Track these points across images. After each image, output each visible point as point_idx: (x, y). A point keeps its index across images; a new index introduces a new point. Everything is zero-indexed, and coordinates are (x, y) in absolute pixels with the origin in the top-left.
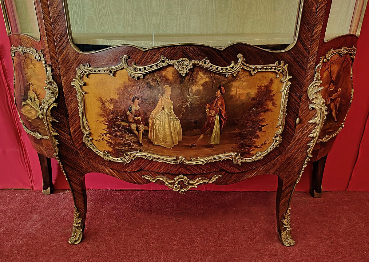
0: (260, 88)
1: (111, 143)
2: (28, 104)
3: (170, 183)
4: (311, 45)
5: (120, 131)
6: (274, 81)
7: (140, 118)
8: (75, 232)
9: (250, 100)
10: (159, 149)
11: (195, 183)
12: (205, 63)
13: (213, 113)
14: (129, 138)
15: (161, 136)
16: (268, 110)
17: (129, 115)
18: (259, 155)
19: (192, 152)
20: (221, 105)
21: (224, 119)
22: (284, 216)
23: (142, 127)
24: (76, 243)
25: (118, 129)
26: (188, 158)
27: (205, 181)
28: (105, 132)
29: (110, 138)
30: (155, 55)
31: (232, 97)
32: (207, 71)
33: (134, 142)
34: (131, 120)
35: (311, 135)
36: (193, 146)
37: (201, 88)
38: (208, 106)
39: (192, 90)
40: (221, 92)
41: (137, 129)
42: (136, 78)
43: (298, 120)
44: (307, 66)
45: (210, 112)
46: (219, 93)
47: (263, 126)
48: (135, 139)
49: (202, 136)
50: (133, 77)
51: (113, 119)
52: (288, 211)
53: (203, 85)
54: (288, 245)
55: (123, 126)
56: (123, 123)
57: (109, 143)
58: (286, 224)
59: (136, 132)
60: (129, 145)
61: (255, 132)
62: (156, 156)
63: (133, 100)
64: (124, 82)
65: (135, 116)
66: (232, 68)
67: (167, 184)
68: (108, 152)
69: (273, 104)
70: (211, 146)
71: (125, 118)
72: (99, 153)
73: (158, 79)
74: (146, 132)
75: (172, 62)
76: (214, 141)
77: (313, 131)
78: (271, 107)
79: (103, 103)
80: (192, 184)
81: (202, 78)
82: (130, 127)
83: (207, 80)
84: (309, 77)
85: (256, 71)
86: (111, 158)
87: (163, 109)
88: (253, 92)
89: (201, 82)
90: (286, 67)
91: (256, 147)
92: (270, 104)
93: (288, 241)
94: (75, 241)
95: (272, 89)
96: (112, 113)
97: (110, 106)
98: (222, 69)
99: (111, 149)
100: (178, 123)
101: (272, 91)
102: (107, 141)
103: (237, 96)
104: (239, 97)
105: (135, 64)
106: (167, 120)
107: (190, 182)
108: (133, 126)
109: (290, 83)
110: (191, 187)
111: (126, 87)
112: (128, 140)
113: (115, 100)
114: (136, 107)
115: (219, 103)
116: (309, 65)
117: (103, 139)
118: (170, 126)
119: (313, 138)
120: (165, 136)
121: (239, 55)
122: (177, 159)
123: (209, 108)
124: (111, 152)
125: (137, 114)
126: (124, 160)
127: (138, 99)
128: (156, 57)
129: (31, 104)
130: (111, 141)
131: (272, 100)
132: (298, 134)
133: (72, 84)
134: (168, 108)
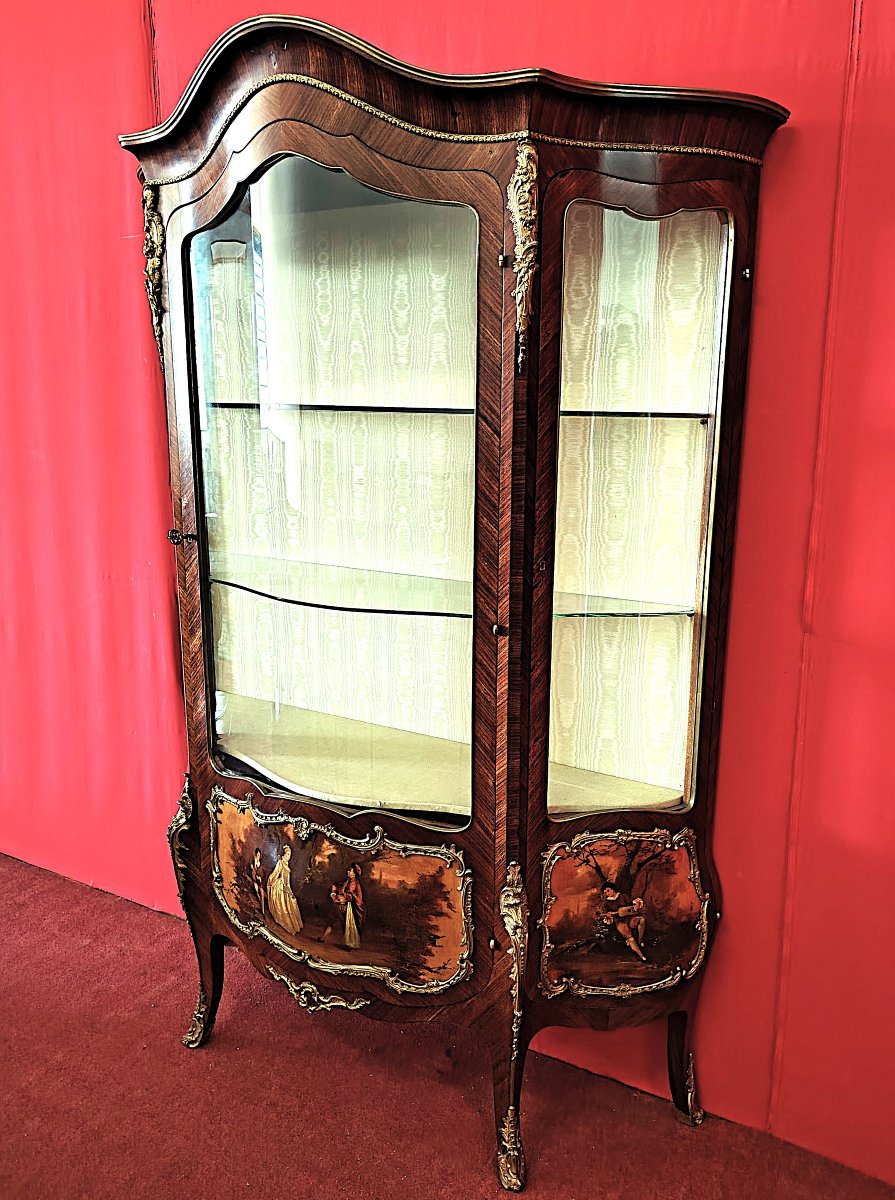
0: (422, 878)
1: (238, 900)
3: (296, 991)
4: (495, 831)
6: (446, 871)
7: (261, 879)
8: (194, 1026)
9: (406, 893)
11: (328, 1003)
12: (328, 830)
13: (342, 900)
15: (279, 911)
16: (441, 914)
17: (253, 870)
18: (434, 985)
19: (319, 950)
20: (356, 891)
21: (361, 912)
22: (504, 1122)
23: (263, 892)
24: (191, 1046)
26: (315, 957)
27: (344, 1004)
28: (235, 882)
29: (239, 893)
31: (373, 881)
32: (332, 840)
34: (254, 876)
35: (512, 976)
36: (319, 940)
37: (327, 860)
38: (334, 888)
39: (315, 861)
40: (355, 872)
41: (260, 892)
43: (492, 942)
44: (495, 861)
45: (337, 898)
46: (351, 873)
47: (439, 937)
49: (329, 930)
50: (256, 824)
51: (241, 867)
52: (509, 1112)
53: (329, 857)
59: (259, 897)
61: (424, 944)
62: (277, 941)
63: (257, 851)
64: (250, 825)
65: (257, 874)
66: (368, 842)
67: (292, 990)
69: (450, 906)
70: (347, 949)
71: (250, 871)
72: (227, 910)
73: (280, 835)
75: (291, 819)
76: (351, 941)
77: (513, 970)
78: (446, 909)
79: (234, 842)
80: (324, 1003)
81: (328, 849)
82: (254, 886)
83: (334, 852)
85: (408, 853)
86: (237, 922)
88: (411, 881)
89: (327, 853)
90: (459, 856)
91: (430, 970)
92: (444, 904)
93: (511, 1180)
94: (192, 1042)
95: (443, 882)
96: (240, 858)
97: (239, 849)
98: (352, 842)
99: (238, 909)
101: (443, 886)
102: (235, 895)
103: (383, 882)
104: (386, 884)
106: (284, 894)
107: (321, 998)
108: (256, 887)
109: (469, 880)
110: (322, 1006)
111: (251, 831)
113: (243, 843)
114: (258, 862)
115: (352, 888)
116: (498, 860)
117: (232, 891)
118: (286, 902)
120: (283, 914)
121: (377, 828)
122: (299, 954)
123: (336, 892)
124: (238, 914)
125: (258, 872)
127: (260, 852)
130: (239, 897)
131: (446, 899)
133: (206, 807)
134: (285, 878)
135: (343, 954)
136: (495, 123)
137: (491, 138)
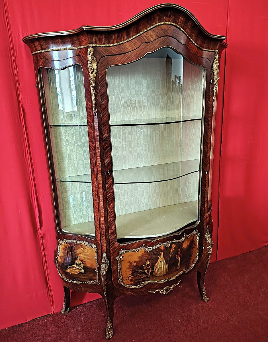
0: (190, 241)
1: (133, 280)
2: (73, 267)
5: (138, 274)
6: (194, 237)
7: (150, 267)
8: (109, 332)
9: (188, 247)
10: (158, 278)
11: (172, 287)
12: (175, 241)
14: (143, 276)
15: (159, 272)
16: (193, 248)
17: (144, 266)
18: (192, 266)
19: (171, 275)
20: (180, 253)
21: (181, 258)
22: (202, 288)
23: (150, 271)
25: (137, 273)
26: (170, 278)
27: (175, 285)
28: (130, 275)
29: (133, 278)
30: (157, 242)
31: (183, 249)
32: (175, 243)
33: (146, 277)
34: (145, 268)
35: (209, 252)
36: (171, 272)
39: (171, 251)
40: (180, 248)
41: (148, 272)
42: (148, 252)
43: (203, 248)
45: (177, 258)
47: (193, 254)
48: (146, 276)
49: (175, 267)
50: (147, 252)
51: (135, 269)
52: (204, 285)
53: (174, 248)
54: (207, 301)
55: (141, 271)
56: (140, 270)
57: (131, 280)
58: (204, 291)
59: (147, 273)
60: (143, 279)
61: (190, 257)
62: (156, 281)
63: (147, 260)
64: (142, 254)
65: (147, 266)
66: (183, 239)
67: (160, 292)
68: (131, 284)
70: (177, 270)
71: (142, 268)
72: (126, 286)
73: (158, 250)
74: (152, 272)
75: (164, 244)
76: (178, 267)
77: (210, 251)
79: (131, 263)
80: (171, 289)
81: (174, 246)
82: (144, 271)
84: (205, 232)
86: (133, 287)
87: (161, 262)
88: (189, 244)
90: (197, 231)
91: (191, 263)
92: (194, 245)
93: (206, 299)
95: (194, 240)
96: (135, 266)
97: (134, 264)
98: (180, 241)
99: (132, 283)
100: (167, 266)
102: (130, 279)
103: (184, 247)
105: (148, 247)
106: (163, 266)
108: (146, 271)
109: (199, 236)
111: (143, 255)
112: (142, 277)
113: (137, 261)
114: (148, 263)
116: (204, 228)
117: (128, 279)
118: (164, 268)
119: (210, 253)
120: (161, 272)
121: (184, 234)
122: (166, 279)
123: (177, 256)
124: (132, 284)
125: (148, 265)
126: (140, 286)
127: (149, 259)
128: (157, 243)
129: (76, 267)
130: (133, 279)
132: (204, 253)
133: (116, 258)
134: (163, 261)
135: (176, 272)
136: (211, 47)
137: (210, 50)
